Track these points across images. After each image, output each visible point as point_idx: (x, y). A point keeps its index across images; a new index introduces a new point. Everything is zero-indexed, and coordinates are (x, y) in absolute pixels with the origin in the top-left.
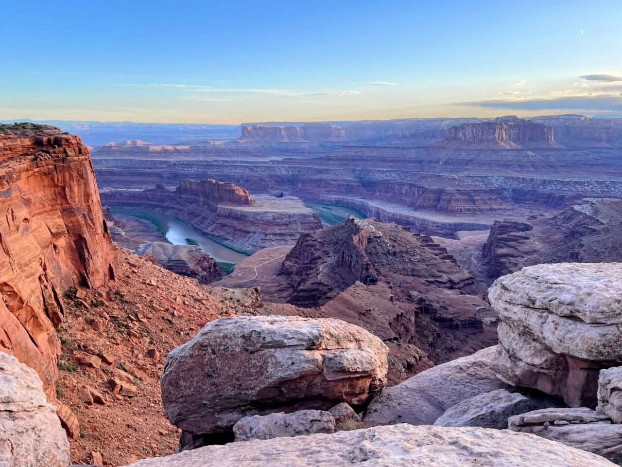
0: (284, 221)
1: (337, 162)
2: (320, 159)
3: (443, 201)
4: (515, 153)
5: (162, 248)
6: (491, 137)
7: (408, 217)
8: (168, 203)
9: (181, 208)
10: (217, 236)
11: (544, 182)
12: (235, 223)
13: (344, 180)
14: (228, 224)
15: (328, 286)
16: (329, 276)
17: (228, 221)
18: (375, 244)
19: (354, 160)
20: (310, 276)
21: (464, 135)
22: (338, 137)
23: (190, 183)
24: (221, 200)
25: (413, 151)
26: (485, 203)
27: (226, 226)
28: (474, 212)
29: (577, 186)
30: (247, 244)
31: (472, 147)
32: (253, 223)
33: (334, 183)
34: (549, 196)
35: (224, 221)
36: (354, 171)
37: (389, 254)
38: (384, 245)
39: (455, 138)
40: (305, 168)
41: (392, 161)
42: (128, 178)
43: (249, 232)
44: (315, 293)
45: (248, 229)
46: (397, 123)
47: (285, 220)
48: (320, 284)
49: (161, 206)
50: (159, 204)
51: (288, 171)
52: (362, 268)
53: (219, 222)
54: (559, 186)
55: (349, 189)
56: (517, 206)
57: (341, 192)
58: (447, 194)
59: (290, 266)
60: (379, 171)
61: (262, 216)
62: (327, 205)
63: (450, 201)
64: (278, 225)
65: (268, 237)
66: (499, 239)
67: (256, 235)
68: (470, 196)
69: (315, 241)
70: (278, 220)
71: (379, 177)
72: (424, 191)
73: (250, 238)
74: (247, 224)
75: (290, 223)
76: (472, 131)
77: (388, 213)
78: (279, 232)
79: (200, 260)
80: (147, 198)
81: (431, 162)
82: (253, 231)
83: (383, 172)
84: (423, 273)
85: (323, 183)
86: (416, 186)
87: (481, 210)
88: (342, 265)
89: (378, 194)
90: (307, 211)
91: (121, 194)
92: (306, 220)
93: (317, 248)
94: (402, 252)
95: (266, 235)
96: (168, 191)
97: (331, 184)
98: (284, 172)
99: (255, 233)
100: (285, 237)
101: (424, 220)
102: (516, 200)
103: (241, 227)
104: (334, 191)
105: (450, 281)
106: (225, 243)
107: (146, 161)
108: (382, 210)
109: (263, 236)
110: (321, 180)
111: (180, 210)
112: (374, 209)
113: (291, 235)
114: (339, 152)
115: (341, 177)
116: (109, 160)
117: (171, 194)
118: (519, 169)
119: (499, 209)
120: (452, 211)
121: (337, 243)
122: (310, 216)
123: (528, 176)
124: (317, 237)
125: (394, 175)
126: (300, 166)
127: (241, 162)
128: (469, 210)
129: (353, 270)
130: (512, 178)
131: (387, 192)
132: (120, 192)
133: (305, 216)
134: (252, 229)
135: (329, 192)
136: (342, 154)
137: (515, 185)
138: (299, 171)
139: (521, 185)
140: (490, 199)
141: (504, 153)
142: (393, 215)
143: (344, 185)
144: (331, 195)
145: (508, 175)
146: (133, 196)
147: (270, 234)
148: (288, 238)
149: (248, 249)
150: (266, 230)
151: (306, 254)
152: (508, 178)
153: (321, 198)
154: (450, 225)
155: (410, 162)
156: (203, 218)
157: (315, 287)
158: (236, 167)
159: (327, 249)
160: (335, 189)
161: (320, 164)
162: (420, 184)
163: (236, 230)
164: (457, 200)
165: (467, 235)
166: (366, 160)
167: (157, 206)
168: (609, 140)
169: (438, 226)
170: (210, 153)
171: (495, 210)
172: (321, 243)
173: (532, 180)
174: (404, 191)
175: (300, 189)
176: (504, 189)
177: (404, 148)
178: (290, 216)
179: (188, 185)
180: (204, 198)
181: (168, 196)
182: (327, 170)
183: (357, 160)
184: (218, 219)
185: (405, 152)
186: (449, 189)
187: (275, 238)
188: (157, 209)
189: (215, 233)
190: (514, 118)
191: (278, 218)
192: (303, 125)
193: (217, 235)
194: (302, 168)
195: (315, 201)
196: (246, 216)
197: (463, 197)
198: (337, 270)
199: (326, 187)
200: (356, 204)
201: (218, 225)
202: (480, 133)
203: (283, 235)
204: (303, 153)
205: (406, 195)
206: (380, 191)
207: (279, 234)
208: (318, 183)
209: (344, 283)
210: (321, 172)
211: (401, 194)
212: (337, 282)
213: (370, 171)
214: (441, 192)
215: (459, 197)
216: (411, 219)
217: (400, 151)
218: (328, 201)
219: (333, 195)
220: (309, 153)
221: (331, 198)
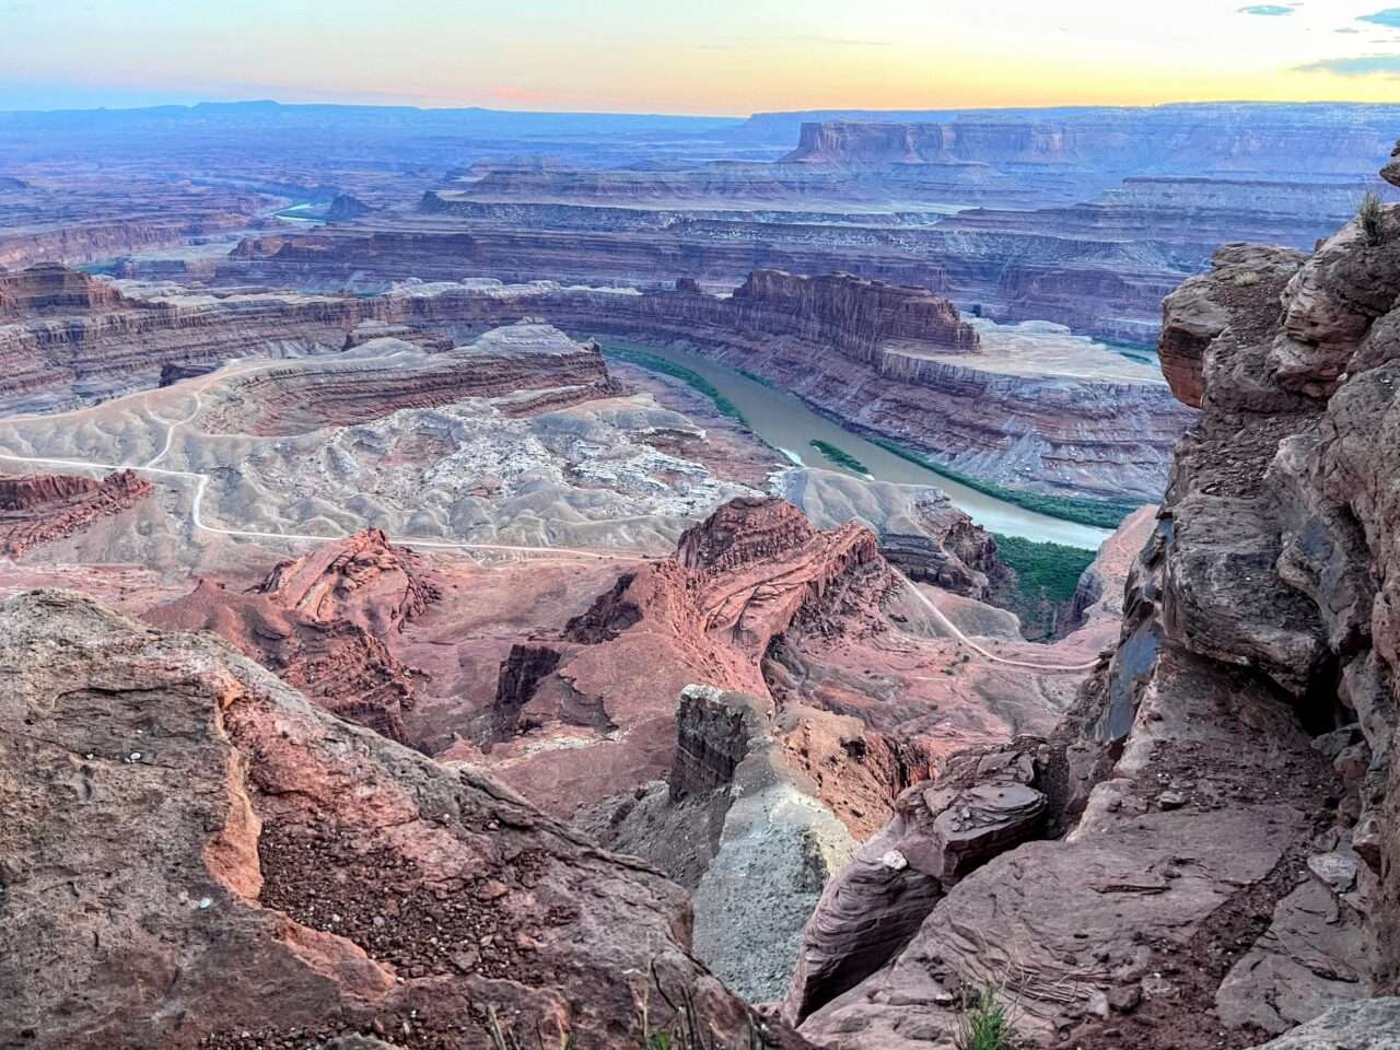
0: (1102, 404)
1: (1119, 224)
2: (1061, 212)
5: (841, 488)
8: (711, 331)
9: (747, 344)
10: (896, 438)
12: (945, 402)
14: (922, 405)
17: (920, 395)
19: (1160, 217)
22: (1048, 149)
23: (778, 280)
24: (889, 331)
27: (917, 408)
30: (1003, 470)
32: (1007, 408)
33: (1139, 284)
35: (908, 394)
36: (1162, 248)
40: (1022, 238)
41: (1280, 224)
42: (575, 256)
43: (1000, 434)
45: (995, 425)
47: (1107, 402)
49: (691, 338)
50: (686, 329)
51: (977, 246)
53: (888, 396)
61: (1034, 387)
62: (1122, 345)
64: (1086, 416)
65: (1063, 452)
67: (1024, 441)
70: (1087, 404)
73: (1004, 450)
74: (990, 409)
75: (1120, 411)
78: (1092, 437)
79: (951, 533)
80: (652, 314)
82: (1012, 430)
85: (1104, 283)
91: (585, 300)
95: (1056, 446)
96: (712, 299)
97: (1128, 286)
98: (966, 248)
99: (1018, 436)
100: (1111, 455)
103: (967, 415)
104: (1138, 307)
106: (932, 459)
107: (596, 209)
109: (1049, 449)
110: (1095, 275)
111: (748, 351)
113: (1128, 449)
114: (1117, 194)
115: (1147, 267)
116: (508, 205)
117: (719, 307)
126: (1009, 231)
127: (823, 216)
132: (582, 294)
134: (1008, 424)
135: (1120, 308)
136: (1125, 200)
138: (1008, 247)
144: (1129, 316)
146: (616, 306)
147: (1068, 444)
148: (1122, 457)
149: (1012, 487)
150: (1054, 429)
153: (1098, 324)
156: (827, 378)
158: (842, 231)
160: (1140, 302)
161: (1062, 227)
163: (951, 423)
166: (1197, 218)
167: (679, 336)
170: (736, 190)
175: (1033, 298)
177: (1308, 188)
178: (1119, 392)
179: (769, 284)
180: (823, 320)
181: (711, 312)
182: (1102, 245)
183: (1172, 218)
184: (885, 389)
185: (1313, 198)
187: (1082, 457)
188: (681, 344)
189: (884, 426)
191: (1087, 397)
192: (954, 118)
193: (895, 433)
194: (1013, 236)
196: (983, 386)
199: (1114, 295)
201: (887, 405)
203: (1104, 447)
204: (971, 192)
207: (1093, 445)
208: (1092, 282)
210: (1085, 249)
217: (1300, 194)
218: (1124, 334)
219: (1137, 316)
220: (984, 192)
221: (1134, 327)
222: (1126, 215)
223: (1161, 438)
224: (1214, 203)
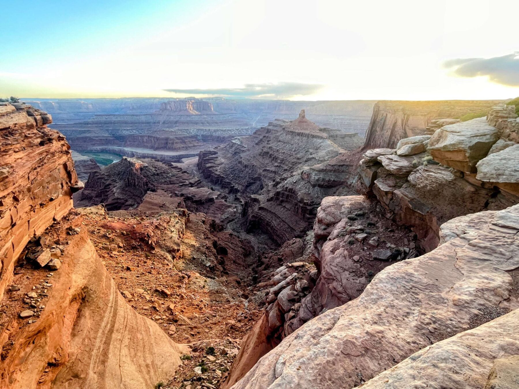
1: (94, 125)
2: (81, 123)
3: (170, 143)
4: (199, 117)
6: (185, 108)
7: (152, 154)
11: (215, 131)
13: (103, 136)
15: (124, 199)
16: (122, 193)
18: (145, 171)
19: (106, 123)
20: (109, 196)
21: (170, 107)
22: (88, 108)
25: (143, 117)
26: (191, 143)
28: (187, 148)
29: (229, 132)
31: (176, 113)
33: (97, 139)
34: (218, 137)
36: (107, 130)
37: (155, 175)
38: (150, 171)
39: (166, 109)
40: (70, 130)
41: (132, 123)
44: (116, 205)
46: (127, 100)
48: (118, 199)
52: (144, 185)
54: (222, 132)
55: (107, 142)
56: (205, 143)
57: (103, 144)
58: (171, 140)
59: (89, 193)
60: (125, 129)
62: (95, 153)
63: (173, 143)
66: (205, 160)
68: (183, 140)
69: (103, 175)
71: (125, 133)
72: (158, 139)
76: (175, 105)
77: (140, 153)
81: (155, 123)
83: (128, 130)
84: (176, 182)
85: (88, 139)
86: (152, 137)
87: (189, 147)
88: (129, 186)
89: (129, 143)
90: (85, 158)
92: (86, 164)
93: (106, 178)
94: (161, 173)
97: (94, 140)
101: (162, 155)
102: (204, 141)
104: (98, 144)
105: (190, 183)
108: (135, 152)
110: (86, 138)
112: (130, 153)
114: (93, 119)
115: (100, 135)
118: (202, 125)
119: (198, 145)
120: (175, 149)
121: (119, 174)
122: (88, 161)
123: (207, 128)
124: (103, 172)
125: (134, 131)
126: (66, 129)
128: (183, 147)
129: (137, 187)
130: (200, 129)
131: (134, 142)
133: (85, 161)
135: (94, 145)
136: (96, 120)
137: (202, 133)
139: (205, 133)
140: (193, 141)
141: (193, 117)
142: (143, 154)
143: (104, 140)
144: (96, 146)
145: (198, 128)
151: (99, 184)
152: (198, 130)
153: (89, 149)
154: (176, 156)
155: (143, 123)
157: (115, 201)
159: (114, 178)
160: (98, 143)
161: (81, 127)
162: (154, 135)
164: (176, 143)
165: (187, 160)
166: (114, 123)
168: (235, 110)
169: (170, 158)
171: (196, 146)
172: (109, 176)
173: (209, 130)
174: (145, 140)
176: (198, 135)
177: (137, 116)
182: (88, 131)
183: (108, 123)
185: (138, 118)
186: (171, 137)
190: (194, 99)
194: (67, 130)
195: (85, 151)
197: (179, 141)
198: (127, 189)
199: (91, 142)
200: (116, 150)
202: (179, 106)
204: (63, 120)
205: (146, 142)
206: (130, 142)
208: (85, 140)
209: (134, 195)
211: (143, 142)
212: (129, 196)
213: (119, 130)
214: (167, 139)
215: (177, 141)
216: (154, 156)
217: (135, 117)
218: (95, 150)
219: (98, 146)
220: (68, 120)
221: (97, 148)
222: (96, 123)
223: (86, 171)
224: (116, 120)
